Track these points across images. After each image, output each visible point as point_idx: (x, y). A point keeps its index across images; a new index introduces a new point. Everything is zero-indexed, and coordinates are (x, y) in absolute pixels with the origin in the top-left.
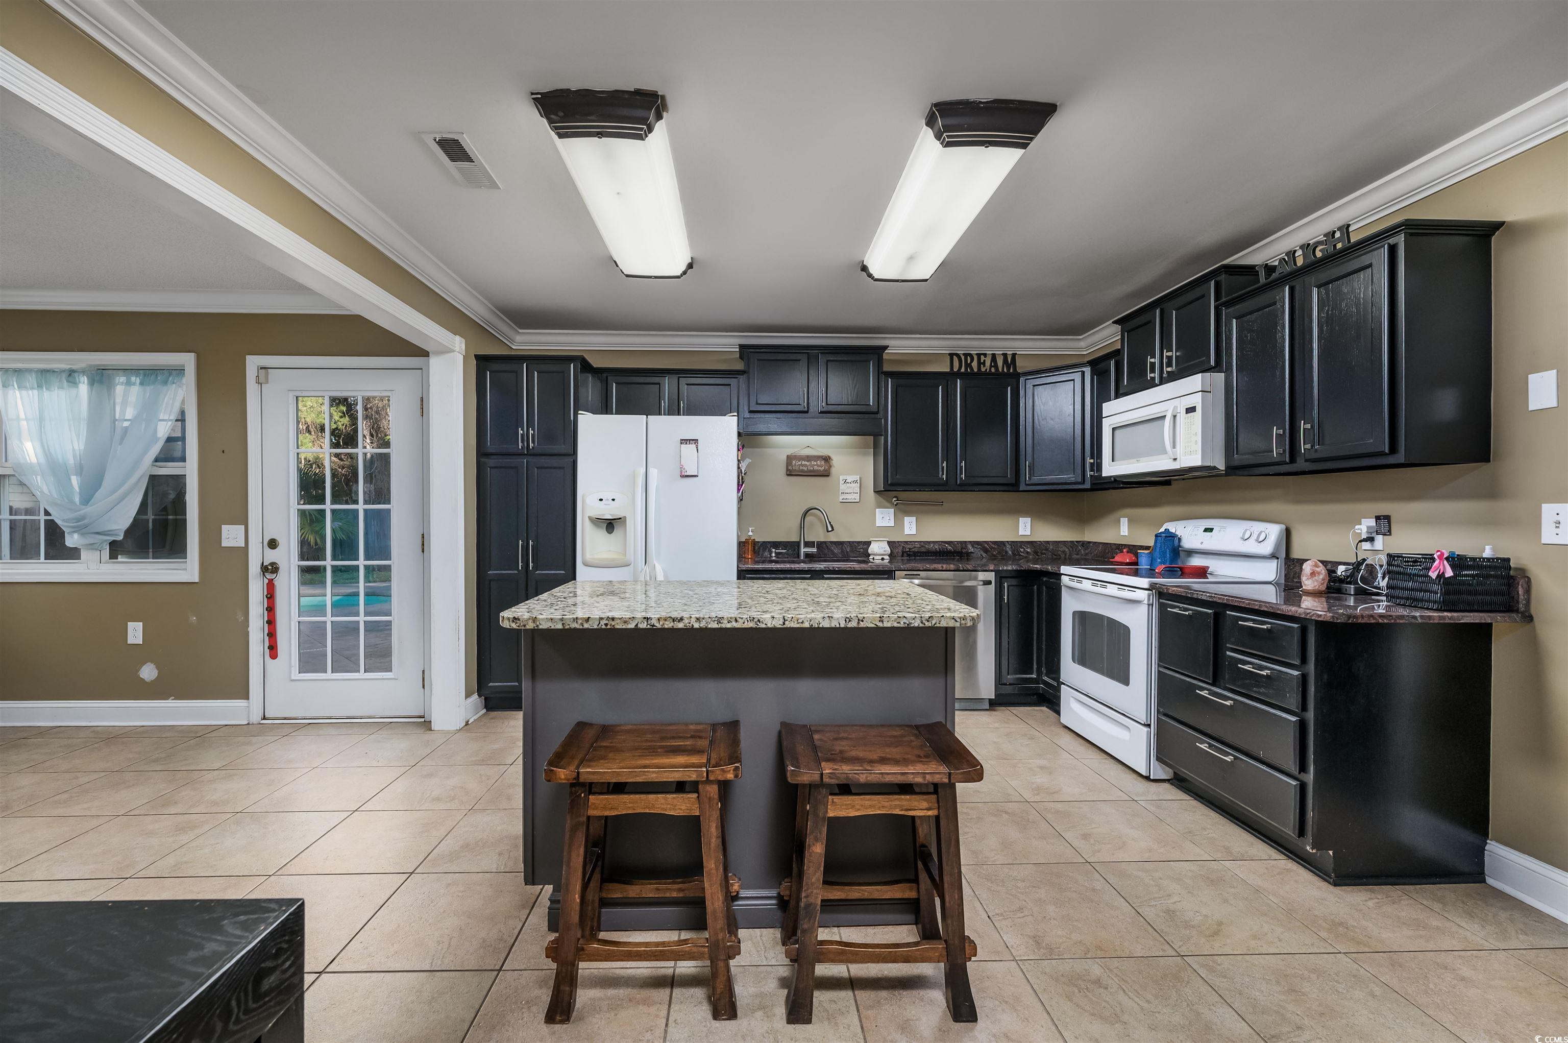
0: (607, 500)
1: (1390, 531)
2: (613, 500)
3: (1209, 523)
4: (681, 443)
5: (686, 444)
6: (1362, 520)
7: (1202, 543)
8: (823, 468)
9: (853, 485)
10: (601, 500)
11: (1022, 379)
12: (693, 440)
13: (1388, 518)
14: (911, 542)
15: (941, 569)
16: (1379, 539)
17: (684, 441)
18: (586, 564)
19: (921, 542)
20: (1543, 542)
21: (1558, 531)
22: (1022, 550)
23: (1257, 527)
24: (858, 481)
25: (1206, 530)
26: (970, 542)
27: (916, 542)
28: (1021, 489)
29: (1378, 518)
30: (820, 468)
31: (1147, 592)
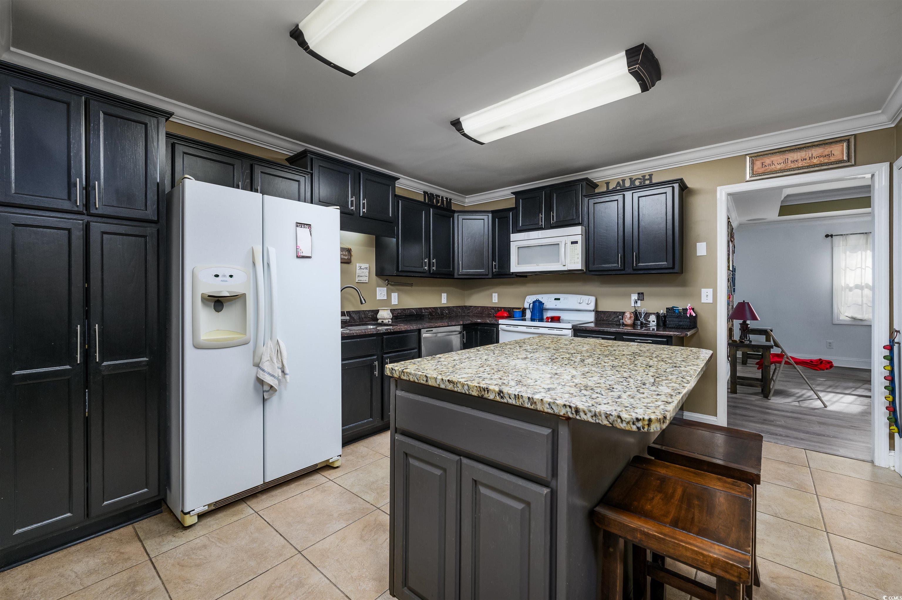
0: (224, 276)
1: (643, 299)
2: (231, 276)
3: (557, 296)
4: (297, 226)
5: (301, 227)
6: (632, 294)
7: (556, 305)
8: (347, 257)
9: (365, 270)
10: (217, 276)
11: (456, 215)
12: (307, 224)
13: (642, 293)
14: (396, 309)
15: (441, 325)
16: (639, 302)
17: (299, 225)
18: (197, 347)
19: (401, 309)
20: (702, 302)
21: (707, 298)
22: (444, 312)
23: (586, 298)
24: (368, 268)
25: (555, 299)
26: (424, 308)
27: (398, 309)
28: (455, 277)
29: (639, 294)
30: (345, 257)
31: (571, 330)
